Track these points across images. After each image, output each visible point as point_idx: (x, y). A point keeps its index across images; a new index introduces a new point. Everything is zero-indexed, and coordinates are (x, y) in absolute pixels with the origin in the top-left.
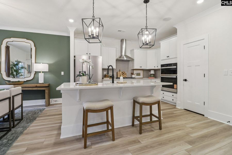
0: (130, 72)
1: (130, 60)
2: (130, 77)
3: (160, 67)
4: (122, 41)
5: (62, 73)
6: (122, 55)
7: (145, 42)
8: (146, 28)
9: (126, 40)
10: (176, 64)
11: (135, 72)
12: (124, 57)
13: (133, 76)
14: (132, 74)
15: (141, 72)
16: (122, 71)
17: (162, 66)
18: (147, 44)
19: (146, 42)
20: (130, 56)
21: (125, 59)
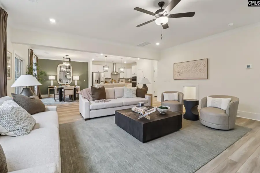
0: (118, 80)
1: (118, 74)
2: (118, 82)
3: (131, 78)
4: (114, 64)
5: (84, 81)
6: (113, 71)
9: (116, 64)
10: (136, 77)
11: (121, 80)
12: (115, 72)
13: (120, 82)
14: (119, 81)
15: (124, 80)
16: (114, 79)
17: (133, 77)
20: (118, 72)
21: (115, 73)
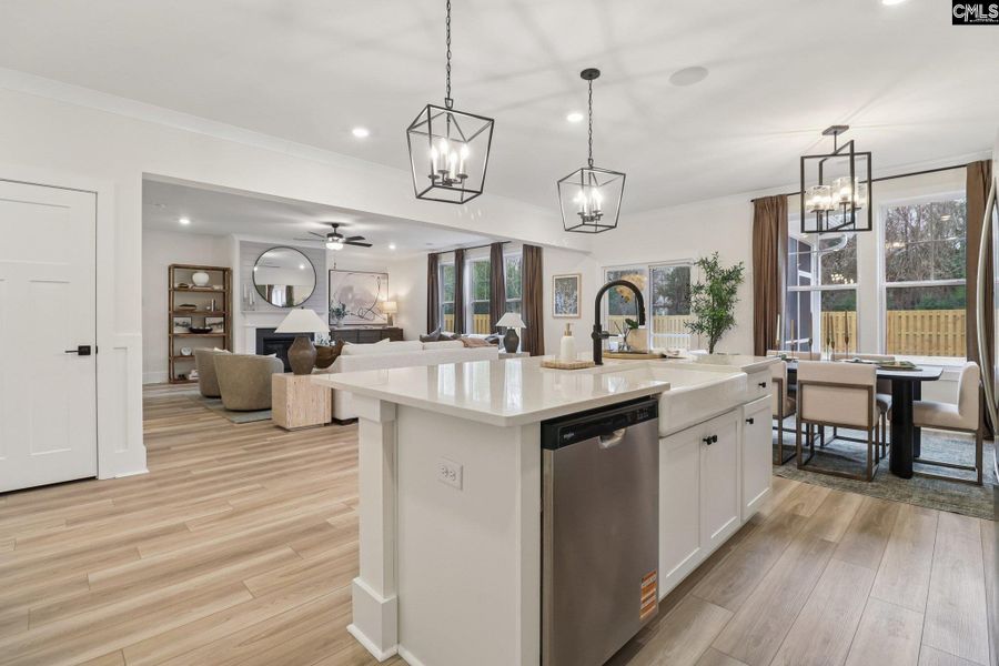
7: (440, 171)
8: (449, 109)
18: (448, 184)
19: (444, 172)
